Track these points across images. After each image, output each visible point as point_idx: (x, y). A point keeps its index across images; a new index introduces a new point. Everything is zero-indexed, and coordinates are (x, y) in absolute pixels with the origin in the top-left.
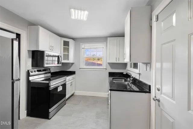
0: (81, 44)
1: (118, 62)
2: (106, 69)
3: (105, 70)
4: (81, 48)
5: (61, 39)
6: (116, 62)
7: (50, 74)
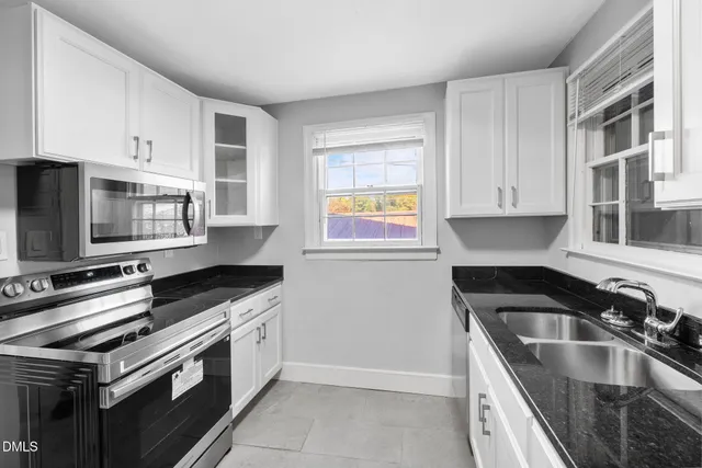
0: (307, 129)
1: (509, 211)
2: (438, 251)
3: (434, 255)
4: (307, 151)
5: (202, 104)
6: (498, 212)
7: (150, 287)
